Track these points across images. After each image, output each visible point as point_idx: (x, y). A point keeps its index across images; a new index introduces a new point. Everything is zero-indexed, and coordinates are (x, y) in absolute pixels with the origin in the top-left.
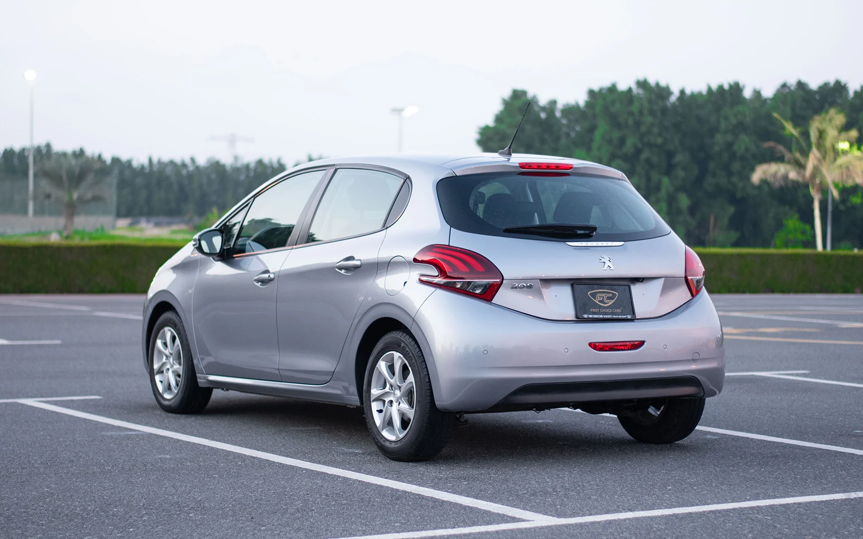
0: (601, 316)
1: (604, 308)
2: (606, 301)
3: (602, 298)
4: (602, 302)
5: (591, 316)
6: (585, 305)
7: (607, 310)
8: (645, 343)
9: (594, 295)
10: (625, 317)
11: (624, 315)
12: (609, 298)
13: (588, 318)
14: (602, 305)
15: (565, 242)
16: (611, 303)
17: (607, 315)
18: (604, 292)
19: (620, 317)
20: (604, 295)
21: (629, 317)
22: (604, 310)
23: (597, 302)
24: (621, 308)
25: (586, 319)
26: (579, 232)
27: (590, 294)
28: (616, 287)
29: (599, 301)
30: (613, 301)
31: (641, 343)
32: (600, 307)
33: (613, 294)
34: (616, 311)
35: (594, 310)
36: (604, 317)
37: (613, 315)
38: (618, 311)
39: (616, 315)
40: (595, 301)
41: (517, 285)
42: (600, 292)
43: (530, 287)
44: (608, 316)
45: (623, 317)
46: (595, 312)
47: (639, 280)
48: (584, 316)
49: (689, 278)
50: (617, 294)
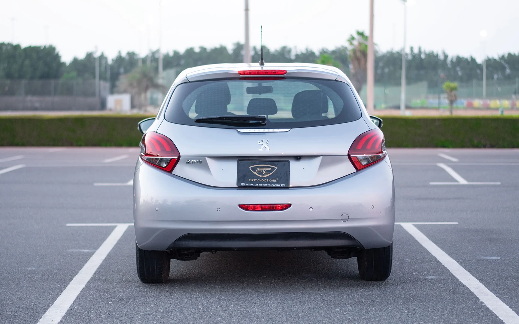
0: (257, 185)
1: (262, 178)
2: (264, 173)
3: (261, 171)
4: (261, 174)
5: (247, 184)
6: (244, 176)
7: (264, 180)
8: (292, 206)
9: (254, 169)
10: (279, 185)
11: (279, 184)
12: (267, 171)
13: (245, 186)
14: (261, 176)
15: (236, 129)
16: (269, 175)
17: (262, 184)
18: (264, 167)
19: (272, 185)
20: (264, 169)
21: (283, 185)
22: (261, 180)
23: (256, 174)
24: (277, 179)
25: (243, 186)
27: (251, 168)
28: (276, 163)
29: (258, 173)
30: (271, 173)
31: (289, 206)
32: (258, 178)
33: (272, 168)
34: (272, 181)
35: (252, 180)
36: (260, 185)
37: (267, 184)
38: (274, 180)
39: (270, 184)
40: (255, 173)
41: (190, 161)
42: (260, 167)
43: (200, 162)
44: (264, 185)
45: (277, 185)
46: (252, 182)
47: (298, 158)
48: (243, 184)
49: (351, 156)
50: (276, 168)
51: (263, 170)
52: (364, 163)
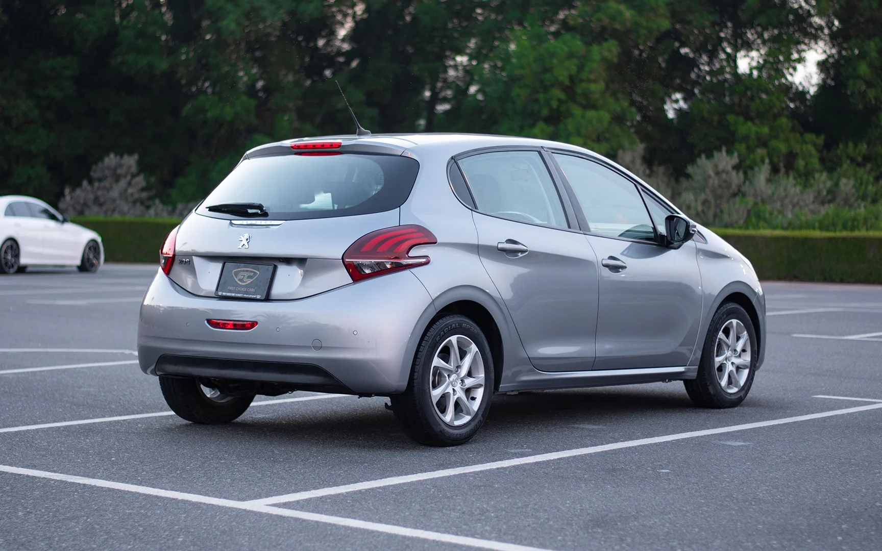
0: (233, 295)
1: (241, 286)
2: (245, 279)
4: (241, 280)
5: (224, 294)
6: (225, 283)
7: (242, 289)
8: (258, 325)
9: (236, 274)
11: (255, 295)
12: (250, 277)
13: (222, 296)
14: (240, 283)
15: (232, 220)
16: (249, 282)
17: (240, 294)
18: (247, 271)
19: (250, 296)
20: (246, 274)
21: (258, 297)
22: (240, 289)
24: (257, 288)
26: (250, 211)
27: (235, 272)
29: (239, 280)
30: (252, 280)
31: (255, 324)
32: (237, 285)
33: (254, 272)
34: (250, 290)
35: (231, 288)
36: (236, 295)
37: (244, 294)
38: (252, 290)
39: (247, 294)
40: (236, 279)
41: (181, 260)
42: (243, 271)
43: (188, 262)
45: (253, 296)
46: (231, 291)
47: (288, 261)
48: (220, 293)
49: (347, 260)
50: (258, 272)
51: (244, 276)
52: (368, 271)
